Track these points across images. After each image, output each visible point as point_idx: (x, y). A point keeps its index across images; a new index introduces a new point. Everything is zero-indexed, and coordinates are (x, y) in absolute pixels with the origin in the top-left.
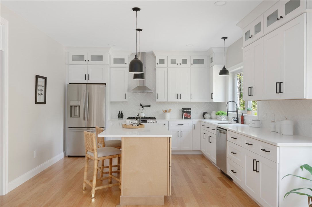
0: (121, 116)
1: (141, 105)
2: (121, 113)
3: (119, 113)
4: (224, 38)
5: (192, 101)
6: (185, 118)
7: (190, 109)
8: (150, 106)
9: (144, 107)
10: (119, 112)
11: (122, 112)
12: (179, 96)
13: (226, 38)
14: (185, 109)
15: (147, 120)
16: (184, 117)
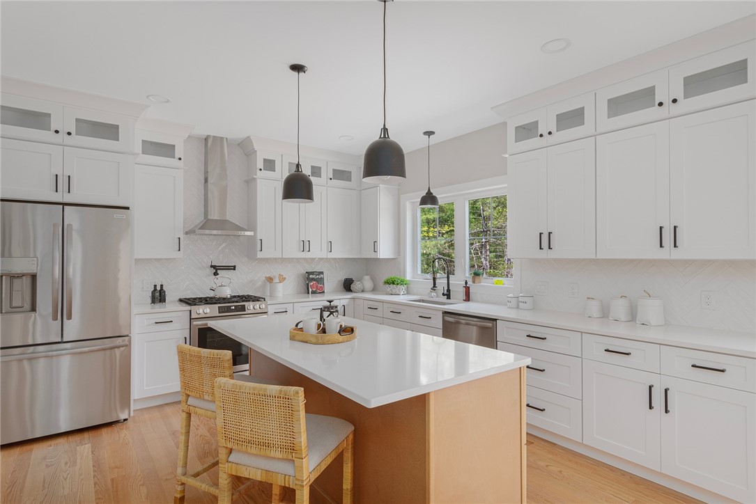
0: (159, 296)
1: (212, 266)
2: (158, 288)
3: (155, 290)
4: (429, 133)
5: (331, 256)
6: (313, 292)
7: (322, 273)
8: (234, 269)
9: (219, 271)
10: (155, 286)
11: (162, 286)
12: (305, 245)
13: (433, 133)
14: (312, 273)
15: (246, 304)
16: (310, 290)
